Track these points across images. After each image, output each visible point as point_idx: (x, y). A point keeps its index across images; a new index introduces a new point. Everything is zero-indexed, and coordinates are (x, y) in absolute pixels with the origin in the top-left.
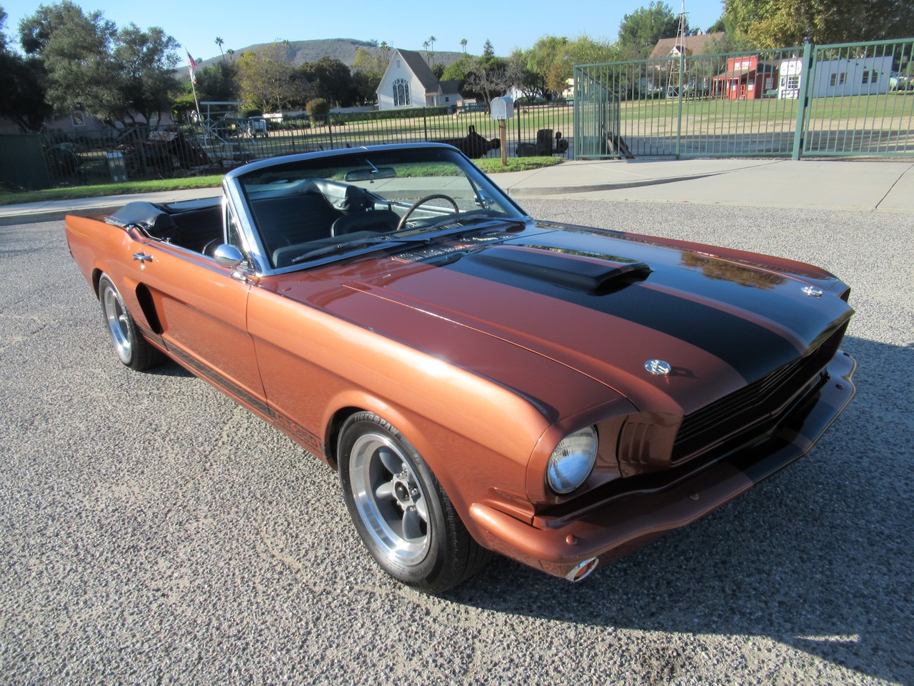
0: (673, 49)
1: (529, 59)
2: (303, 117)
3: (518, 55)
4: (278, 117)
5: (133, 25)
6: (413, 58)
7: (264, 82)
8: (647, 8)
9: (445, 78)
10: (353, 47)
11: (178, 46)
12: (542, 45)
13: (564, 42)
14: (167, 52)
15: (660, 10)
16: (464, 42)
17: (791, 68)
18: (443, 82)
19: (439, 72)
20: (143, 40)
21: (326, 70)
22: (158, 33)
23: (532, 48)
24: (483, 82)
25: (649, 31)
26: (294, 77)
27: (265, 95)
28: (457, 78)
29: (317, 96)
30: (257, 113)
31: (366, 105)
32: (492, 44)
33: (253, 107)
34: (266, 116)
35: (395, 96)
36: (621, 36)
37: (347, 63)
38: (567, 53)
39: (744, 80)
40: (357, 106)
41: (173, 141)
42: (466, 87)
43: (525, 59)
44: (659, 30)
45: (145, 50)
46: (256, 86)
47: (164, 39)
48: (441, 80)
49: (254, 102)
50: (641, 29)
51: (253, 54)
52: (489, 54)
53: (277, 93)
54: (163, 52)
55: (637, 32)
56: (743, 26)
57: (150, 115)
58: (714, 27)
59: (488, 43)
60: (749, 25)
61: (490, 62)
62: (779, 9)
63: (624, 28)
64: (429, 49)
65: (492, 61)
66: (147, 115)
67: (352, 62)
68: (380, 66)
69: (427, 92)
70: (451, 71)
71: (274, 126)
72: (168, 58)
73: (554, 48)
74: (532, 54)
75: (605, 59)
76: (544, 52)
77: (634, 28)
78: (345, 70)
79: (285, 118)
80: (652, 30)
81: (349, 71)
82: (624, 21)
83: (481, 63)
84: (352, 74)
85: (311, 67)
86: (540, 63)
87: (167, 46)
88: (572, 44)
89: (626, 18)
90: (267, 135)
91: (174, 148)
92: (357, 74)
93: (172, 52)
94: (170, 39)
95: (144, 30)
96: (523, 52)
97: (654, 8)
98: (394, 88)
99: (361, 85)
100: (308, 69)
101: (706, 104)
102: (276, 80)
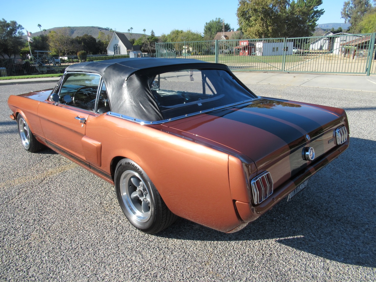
0: (222, 36)
1: (168, 38)
2: (76, 58)
3: (164, 36)
4: (66, 58)
5: (3, 19)
6: (122, 36)
7: (59, 43)
8: (215, 20)
9: (135, 44)
10: (99, 30)
11: (23, 28)
12: (173, 33)
13: (182, 32)
14: (18, 30)
15: (219, 21)
16: (144, 30)
17: (259, 45)
18: (134, 46)
19: (133, 42)
20: (8, 25)
21: (86, 39)
22: (14, 23)
23: (169, 34)
24: (148, 46)
25: (215, 29)
26: (72, 42)
27: (60, 49)
28: (139, 45)
29: (82, 50)
30: (56, 56)
31: (103, 54)
32: (154, 32)
33: (55, 53)
34: (60, 58)
35: (114, 51)
36: (205, 30)
37: (95, 37)
38: (182, 36)
39: (244, 48)
40: (99, 54)
41: (23, 65)
42: (143, 48)
43: (167, 38)
44: (219, 29)
45: (9, 29)
46: (56, 45)
47: (17, 26)
48: (133, 45)
49: (55, 51)
50: (212, 28)
51: (55, 32)
52: (153, 35)
53: (64, 48)
54: (16, 30)
55: (211, 29)
56: (245, 29)
57: (11, 55)
58: (239, 28)
59: (152, 31)
60: (247, 29)
61: (153, 39)
62: (256, 24)
63: (206, 27)
64: (130, 32)
65: (154, 38)
66: (9, 55)
67: (97, 37)
68: (109, 39)
69: (127, 49)
70: (137, 41)
71: (64, 61)
72: (19, 33)
73: (178, 34)
74: (169, 36)
75: (196, 39)
76: (173, 36)
77: (210, 28)
78: (94, 40)
79: (69, 58)
80: (216, 29)
81: (96, 40)
82: (206, 25)
83: (148, 39)
84: (97, 41)
85: (80, 38)
86: (172, 40)
87: (18, 28)
88: (185, 33)
89: (206, 23)
90: (61, 64)
91: (24, 67)
92: (99, 41)
93: (21, 31)
94: (20, 26)
95: (8, 21)
96: (166, 35)
97: (217, 20)
98: (114, 47)
99: (101, 46)
100: (79, 39)
101: (232, 57)
102: (65, 43)
